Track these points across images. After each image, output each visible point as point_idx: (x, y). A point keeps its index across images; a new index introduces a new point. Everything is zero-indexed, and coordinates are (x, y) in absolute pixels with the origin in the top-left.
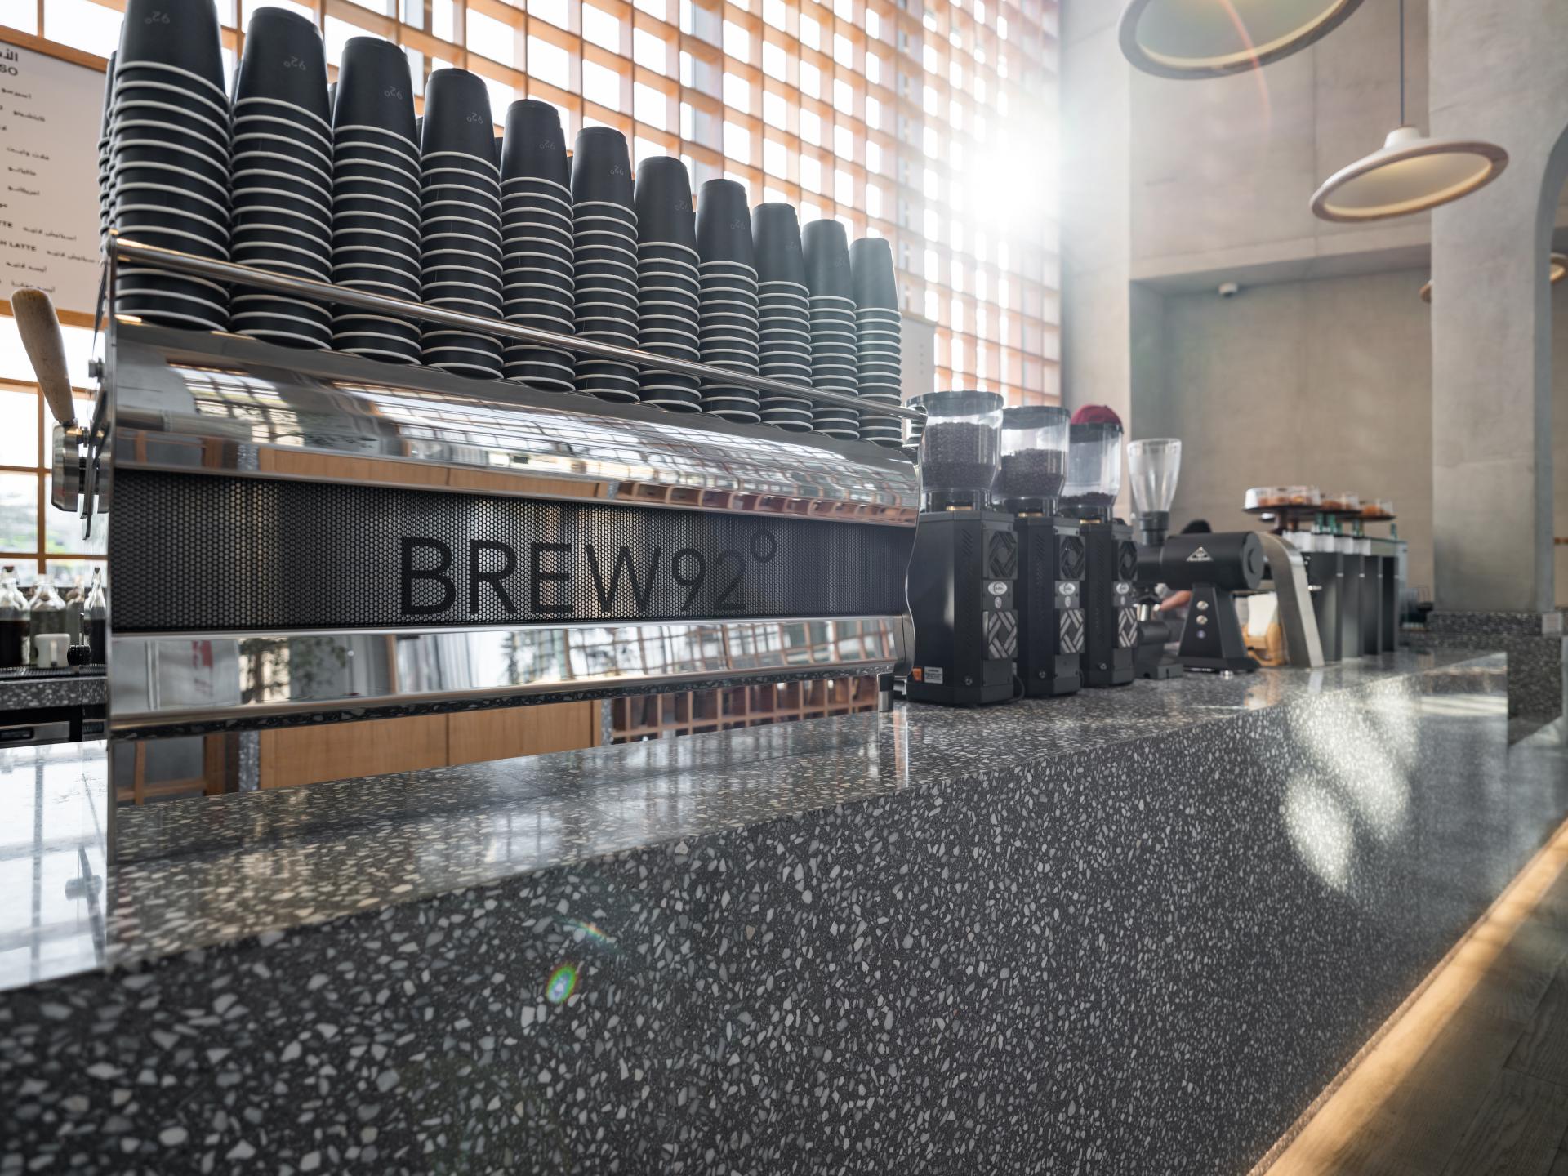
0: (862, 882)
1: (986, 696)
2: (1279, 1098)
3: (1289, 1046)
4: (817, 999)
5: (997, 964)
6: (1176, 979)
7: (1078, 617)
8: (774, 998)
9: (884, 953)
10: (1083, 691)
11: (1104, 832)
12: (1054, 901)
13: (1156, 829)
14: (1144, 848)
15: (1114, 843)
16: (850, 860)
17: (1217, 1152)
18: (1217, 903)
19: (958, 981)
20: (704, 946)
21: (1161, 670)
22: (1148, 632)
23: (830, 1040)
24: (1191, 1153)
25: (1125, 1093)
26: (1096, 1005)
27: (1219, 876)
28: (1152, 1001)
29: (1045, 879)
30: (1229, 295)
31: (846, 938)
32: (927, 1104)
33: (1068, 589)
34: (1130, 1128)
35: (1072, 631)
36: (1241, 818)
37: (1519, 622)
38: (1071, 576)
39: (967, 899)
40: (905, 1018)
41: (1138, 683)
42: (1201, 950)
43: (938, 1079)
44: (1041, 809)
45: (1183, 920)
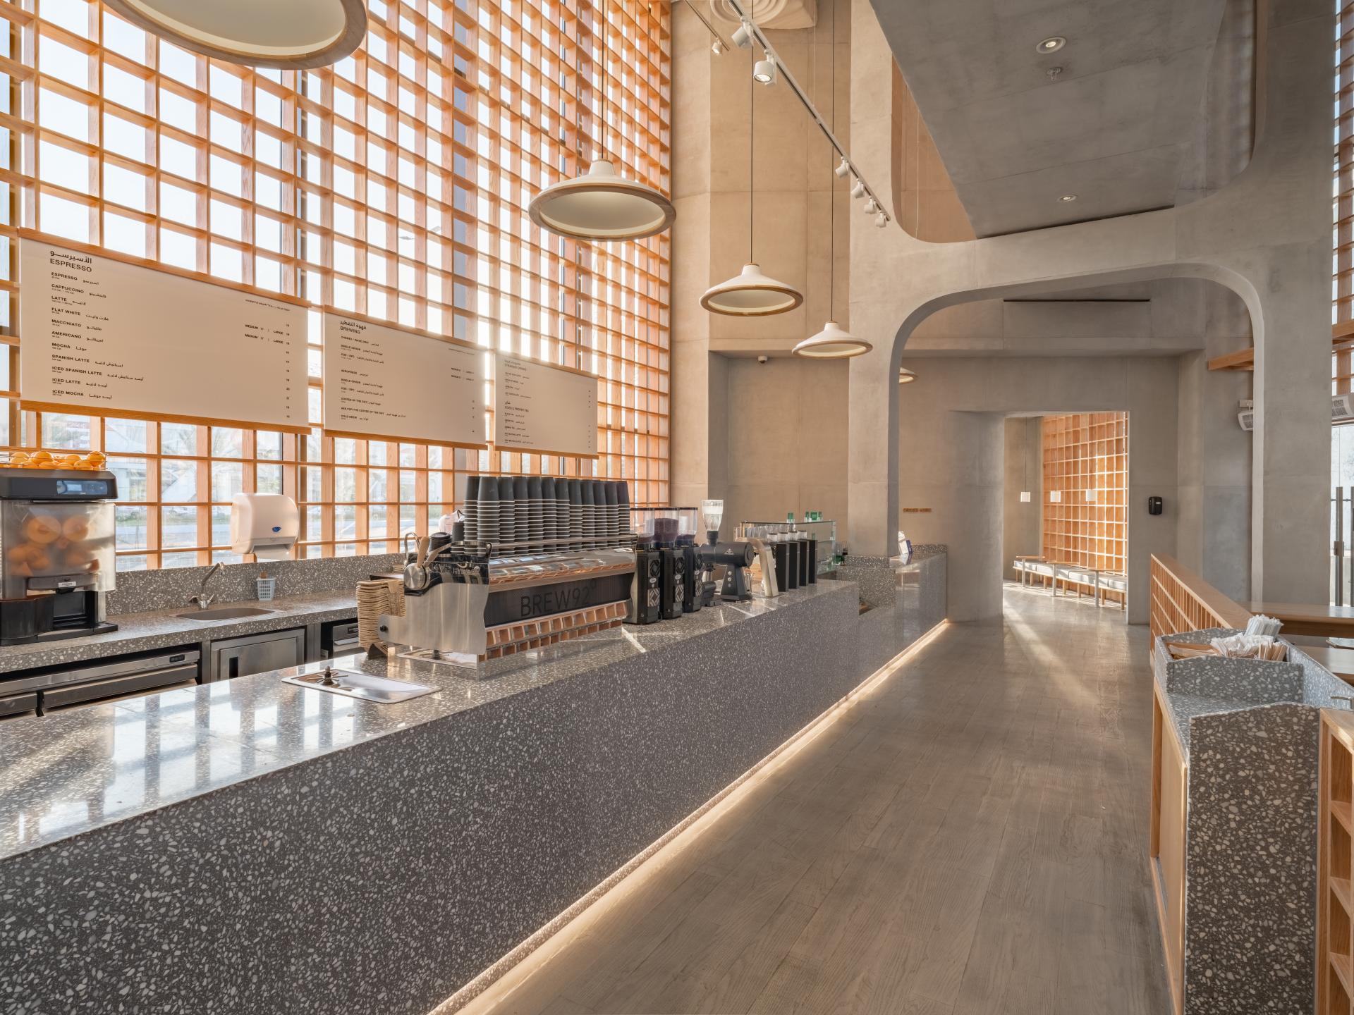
0: (630, 679)
1: (649, 621)
2: (747, 757)
3: (751, 739)
4: (621, 707)
5: (660, 702)
6: (711, 712)
7: (681, 587)
8: (613, 706)
9: (635, 697)
10: (683, 615)
11: (690, 665)
12: (675, 685)
13: (705, 664)
14: (702, 669)
15: (692, 668)
16: (627, 673)
17: (724, 771)
18: (725, 688)
19: (651, 706)
20: (600, 693)
21: (712, 603)
22: (707, 587)
23: (623, 718)
24: (715, 769)
25: (695, 745)
26: (687, 717)
27: (726, 678)
28: (703, 718)
29: (673, 678)
30: (763, 362)
31: (627, 693)
32: (644, 738)
33: (678, 577)
34: (696, 756)
35: (679, 594)
36: (734, 659)
37: (880, 561)
38: (679, 572)
39: (653, 684)
40: (639, 715)
41: (703, 609)
42: (720, 703)
43: (647, 732)
44: (673, 658)
45: (713, 693)
